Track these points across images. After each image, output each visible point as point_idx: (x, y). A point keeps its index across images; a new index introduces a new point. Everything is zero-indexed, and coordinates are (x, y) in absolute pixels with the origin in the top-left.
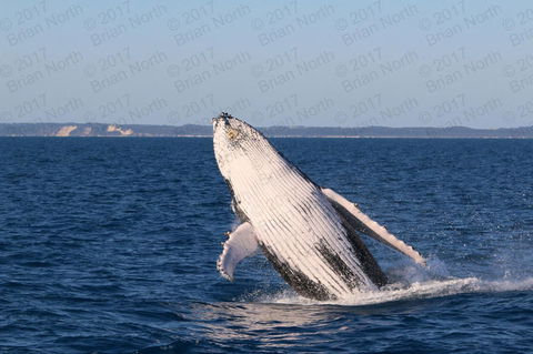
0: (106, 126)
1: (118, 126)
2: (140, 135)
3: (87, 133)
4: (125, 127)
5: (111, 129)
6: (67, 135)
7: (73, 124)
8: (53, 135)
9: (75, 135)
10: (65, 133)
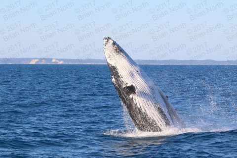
0: (51, 59)
1: (57, 59)
2: (67, 63)
3: (43, 62)
4: (60, 60)
5: (54, 61)
6: (34, 63)
7: (37, 59)
8: (28, 63)
9: (38, 63)
10: (33, 62)
